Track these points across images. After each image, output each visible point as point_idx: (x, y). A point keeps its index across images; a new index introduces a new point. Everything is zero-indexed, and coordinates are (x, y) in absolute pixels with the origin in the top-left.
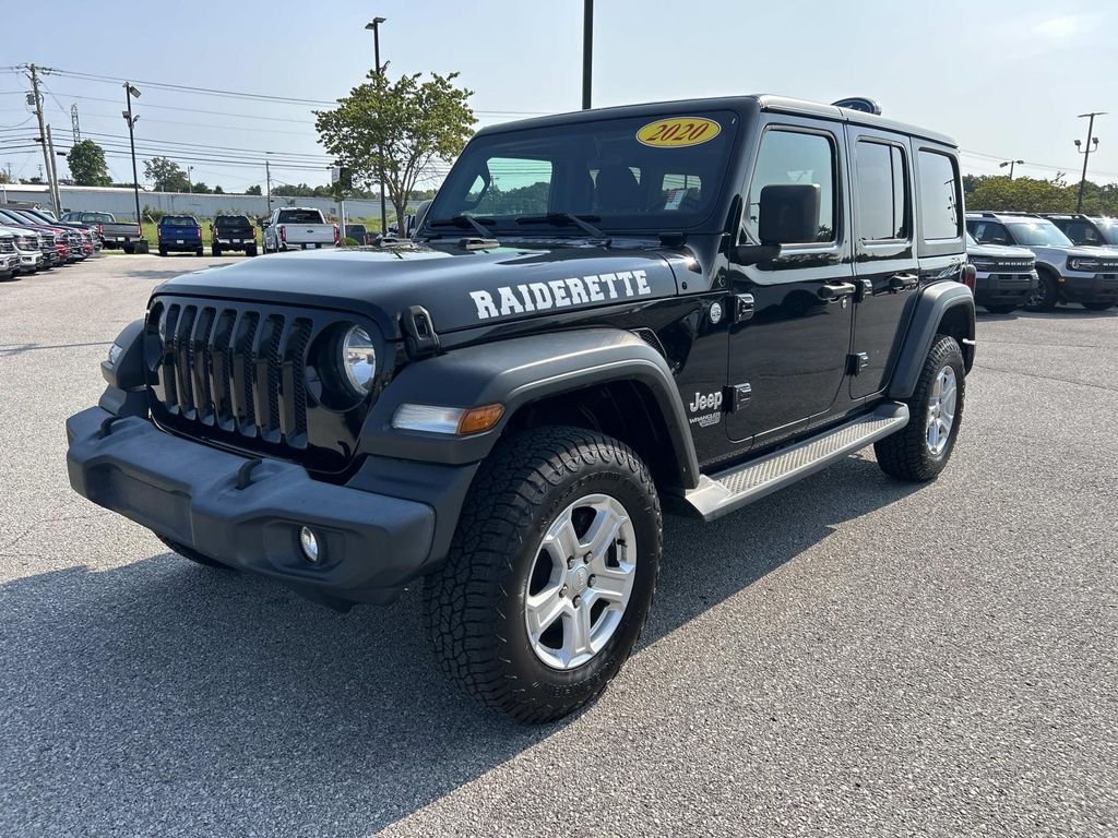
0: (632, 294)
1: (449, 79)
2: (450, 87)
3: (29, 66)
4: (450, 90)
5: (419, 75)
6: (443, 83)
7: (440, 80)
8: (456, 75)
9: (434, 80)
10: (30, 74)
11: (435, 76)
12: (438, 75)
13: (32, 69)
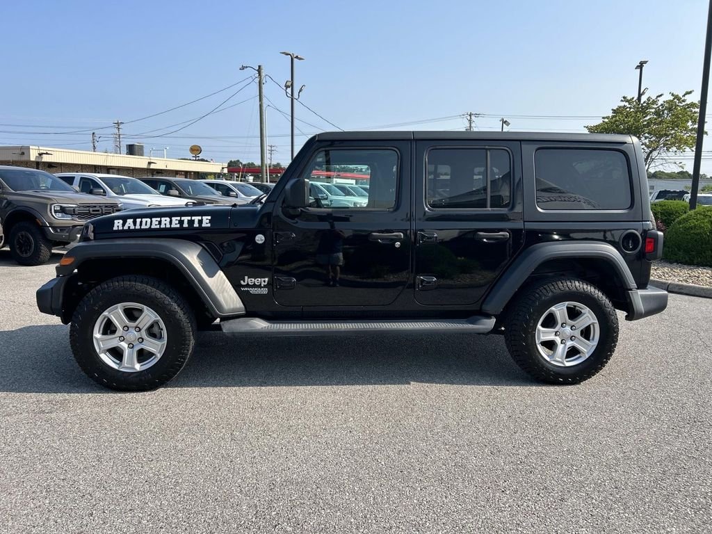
0: (198, 226)
1: (684, 96)
2: (684, 101)
3: (469, 113)
4: (684, 103)
5: (661, 95)
6: (679, 99)
7: (676, 97)
8: (690, 92)
9: (672, 98)
10: (469, 118)
11: (673, 95)
12: (676, 93)
13: (470, 116)
